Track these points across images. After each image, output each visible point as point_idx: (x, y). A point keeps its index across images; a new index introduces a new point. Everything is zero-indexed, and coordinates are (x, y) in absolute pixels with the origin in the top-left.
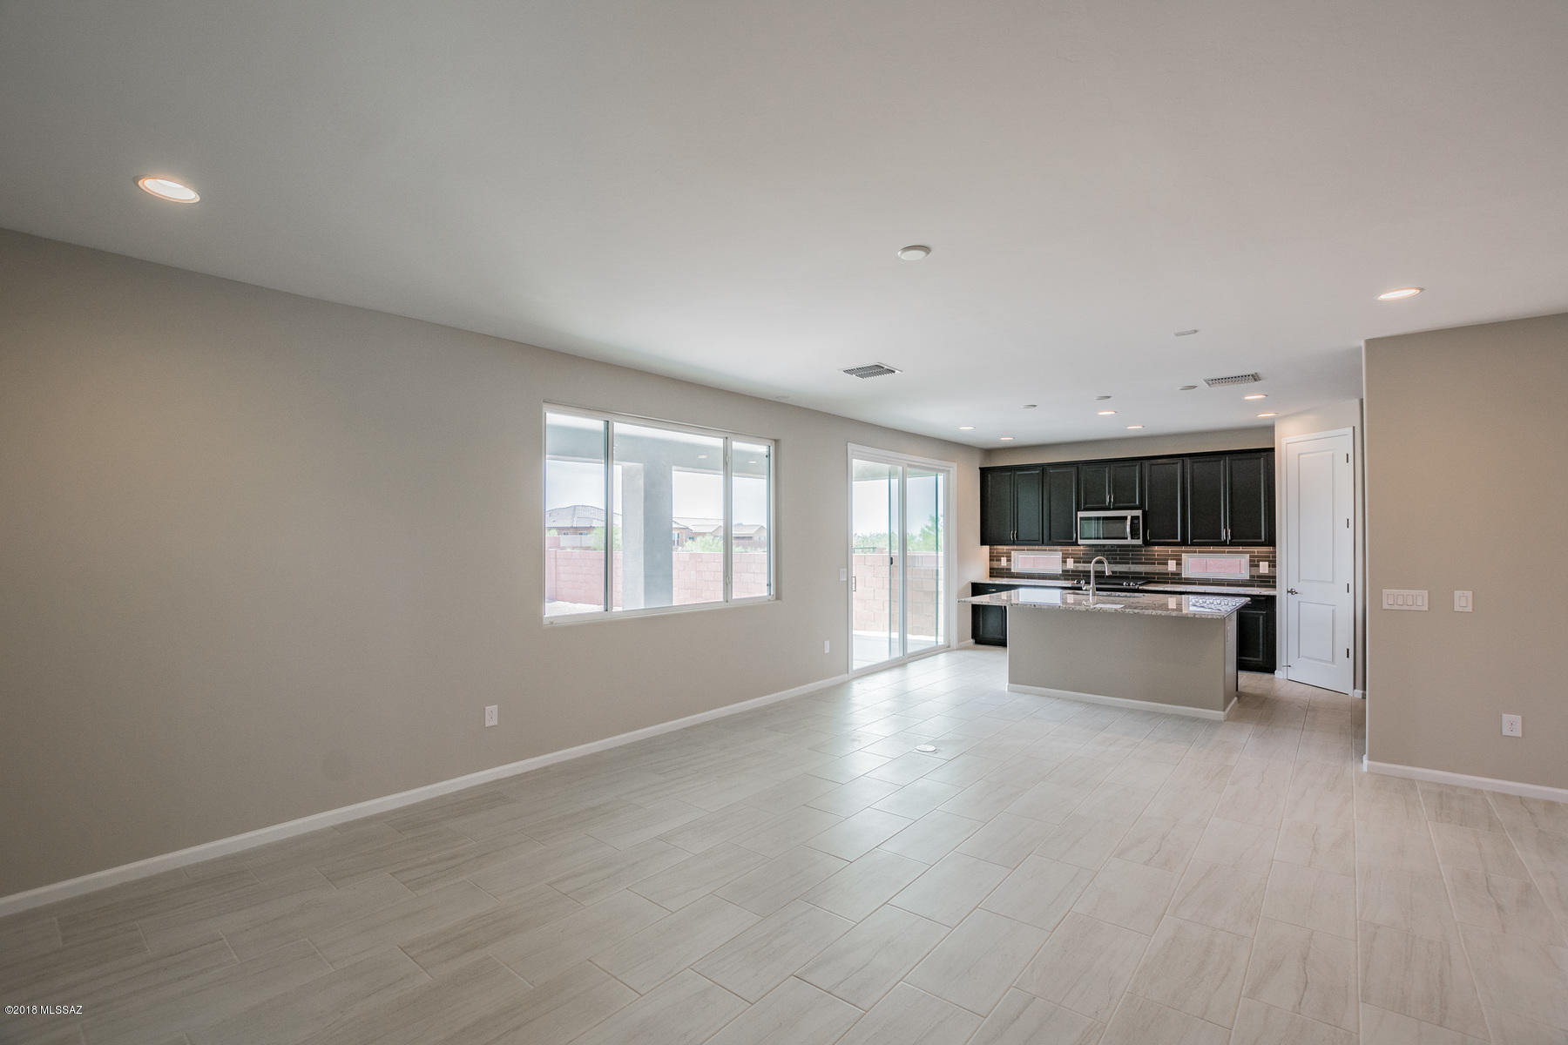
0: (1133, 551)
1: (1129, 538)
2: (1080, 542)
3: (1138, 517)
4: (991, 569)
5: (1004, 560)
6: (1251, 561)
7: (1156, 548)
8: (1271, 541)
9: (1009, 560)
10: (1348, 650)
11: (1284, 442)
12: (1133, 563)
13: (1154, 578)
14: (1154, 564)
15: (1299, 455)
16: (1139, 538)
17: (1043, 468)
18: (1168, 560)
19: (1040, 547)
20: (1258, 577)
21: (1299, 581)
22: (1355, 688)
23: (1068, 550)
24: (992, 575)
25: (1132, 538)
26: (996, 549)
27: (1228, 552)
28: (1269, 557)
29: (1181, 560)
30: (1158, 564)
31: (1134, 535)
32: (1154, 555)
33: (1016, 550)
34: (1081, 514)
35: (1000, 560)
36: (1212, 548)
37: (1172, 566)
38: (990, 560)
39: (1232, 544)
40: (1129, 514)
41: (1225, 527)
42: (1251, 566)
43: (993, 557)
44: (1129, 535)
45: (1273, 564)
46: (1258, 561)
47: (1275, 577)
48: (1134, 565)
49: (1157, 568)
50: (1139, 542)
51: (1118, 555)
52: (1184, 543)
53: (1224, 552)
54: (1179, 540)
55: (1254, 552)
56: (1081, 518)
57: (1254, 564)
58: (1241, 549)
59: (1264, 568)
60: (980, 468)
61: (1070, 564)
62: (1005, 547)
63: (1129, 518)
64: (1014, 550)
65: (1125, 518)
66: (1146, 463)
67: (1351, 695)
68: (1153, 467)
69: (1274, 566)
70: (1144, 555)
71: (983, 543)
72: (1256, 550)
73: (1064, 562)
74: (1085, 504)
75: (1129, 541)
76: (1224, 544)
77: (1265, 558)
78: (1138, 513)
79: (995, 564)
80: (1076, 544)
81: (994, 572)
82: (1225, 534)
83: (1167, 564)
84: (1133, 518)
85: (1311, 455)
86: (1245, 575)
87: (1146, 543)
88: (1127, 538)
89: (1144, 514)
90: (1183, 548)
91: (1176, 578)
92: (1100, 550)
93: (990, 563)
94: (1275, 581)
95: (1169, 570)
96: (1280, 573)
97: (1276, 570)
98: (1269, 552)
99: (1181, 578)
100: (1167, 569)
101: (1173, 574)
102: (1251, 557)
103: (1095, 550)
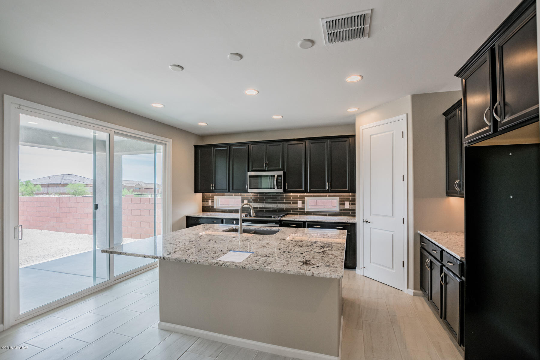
0: (279, 196)
1: (276, 189)
2: (249, 190)
3: (281, 175)
4: (203, 207)
5: (210, 201)
6: (340, 201)
7: (291, 194)
8: (353, 190)
9: (213, 202)
10: (403, 262)
11: (361, 128)
12: (279, 203)
13: (290, 211)
14: (290, 203)
15: (370, 136)
16: (281, 188)
17: (229, 146)
18: (297, 201)
19: (228, 194)
20: (344, 210)
21: (370, 215)
22: (408, 288)
23: (245, 195)
24: (204, 211)
25: (278, 188)
26: (205, 195)
27: (329, 196)
28: (349, 199)
29: (304, 201)
30: (293, 203)
31: (279, 187)
32: (290, 198)
33: (217, 196)
34: (249, 174)
35: (208, 202)
36: (320, 194)
37: (299, 205)
39: (332, 192)
40: (276, 173)
41: (328, 182)
42: (340, 204)
43: (204, 200)
44: (276, 186)
45: (353, 202)
46: (344, 201)
47: (355, 210)
48: (280, 204)
49: (292, 206)
50: (281, 190)
51: (271, 198)
52: (305, 191)
53: (326, 196)
54: (303, 189)
55: (342, 196)
56: (250, 176)
57: (342, 203)
58: (335, 194)
59: (347, 205)
60: (194, 146)
61: (246, 204)
62: (211, 194)
63: (276, 176)
64: (215, 195)
65: (274, 176)
66: (286, 144)
67: (405, 291)
68: (289, 145)
69: (354, 204)
70: (285, 198)
71: (196, 191)
72: (343, 195)
73: (243, 202)
74: (253, 168)
75: (276, 190)
76: (327, 192)
77: (347, 199)
78: (281, 173)
79: (206, 204)
80: (247, 192)
81: (205, 209)
82: (328, 186)
83: (297, 203)
84: (278, 176)
85: (378, 135)
86: (337, 209)
87: (285, 190)
88: (274, 188)
89: (284, 173)
90: (306, 194)
91: (302, 212)
92: (262, 195)
93: (202, 203)
94: (355, 213)
95: (298, 207)
96: (358, 208)
97: (355, 206)
98: (351, 196)
99: (304, 212)
100: (297, 206)
101: (300, 209)
102: (340, 199)
103: (259, 195)
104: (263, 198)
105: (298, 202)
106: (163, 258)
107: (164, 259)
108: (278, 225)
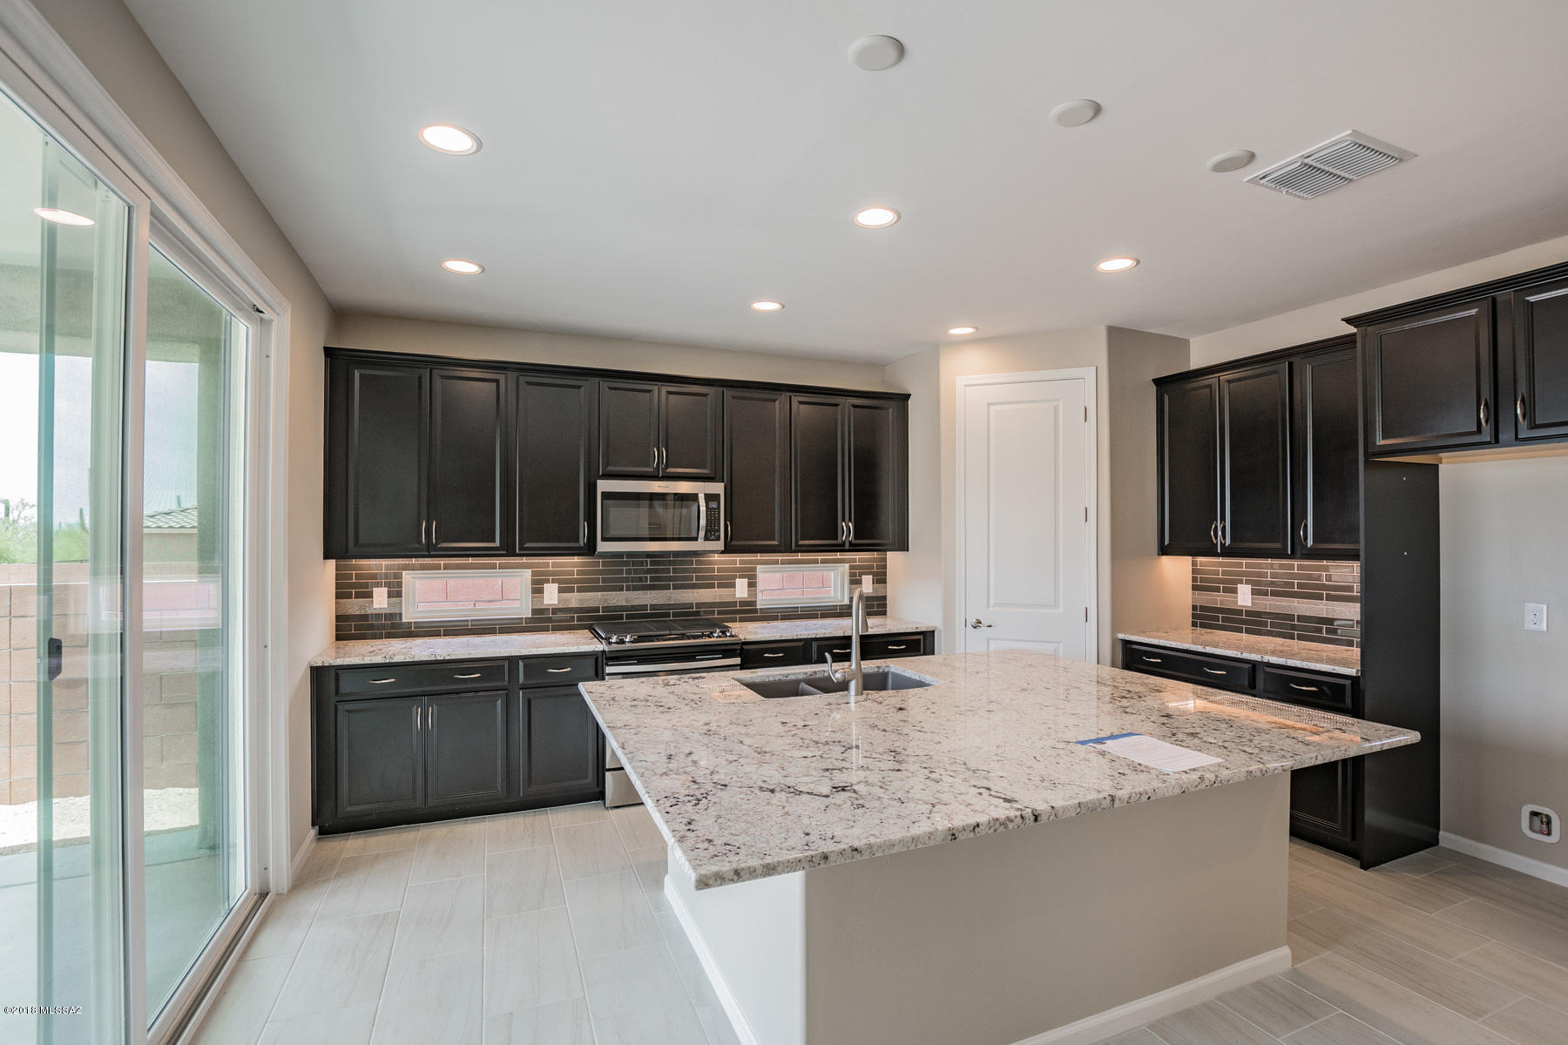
0: (673, 563)
1: (703, 539)
2: (602, 546)
3: (719, 495)
4: (339, 618)
5: (379, 593)
6: (851, 575)
7: (737, 557)
9: (395, 594)
12: (675, 588)
13: (713, 612)
14: (712, 586)
16: (718, 539)
18: (735, 578)
21: (988, 607)
24: (341, 635)
25: (706, 538)
26: (359, 568)
27: (824, 561)
28: (872, 567)
30: (720, 585)
31: (711, 534)
33: (413, 568)
34: (605, 486)
35: (370, 595)
37: (741, 590)
38: (339, 596)
39: (852, 548)
40: (701, 489)
41: (845, 520)
42: (851, 582)
43: (350, 588)
44: (702, 534)
45: (881, 578)
46: (860, 575)
47: (884, 598)
48: (678, 591)
49: (718, 594)
50: (712, 545)
51: (648, 571)
53: (816, 562)
54: (777, 542)
55: (855, 560)
56: (606, 496)
57: (854, 579)
58: (839, 555)
59: (868, 585)
60: (325, 348)
61: (552, 596)
62: (383, 562)
63: (703, 497)
64: (406, 568)
65: (694, 497)
69: (884, 581)
70: (695, 570)
71: (326, 557)
72: (857, 556)
73: (537, 590)
74: (607, 464)
75: (701, 545)
76: (841, 548)
77: (866, 570)
78: (718, 488)
79: (354, 606)
81: (354, 627)
82: (844, 531)
83: (733, 586)
84: (709, 497)
86: (843, 598)
88: (696, 539)
89: (729, 489)
90: (760, 557)
91: (749, 612)
92: (615, 564)
93: (336, 603)
94: (885, 606)
95: (737, 596)
96: (892, 589)
97: (886, 587)
98: (874, 560)
99: (755, 611)
100: (735, 595)
101: (743, 603)
102: (851, 568)
103: (604, 564)
104: (621, 572)
105: (737, 580)
106: (1033, 818)
107: (1036, 818)
108: (737, 661)
